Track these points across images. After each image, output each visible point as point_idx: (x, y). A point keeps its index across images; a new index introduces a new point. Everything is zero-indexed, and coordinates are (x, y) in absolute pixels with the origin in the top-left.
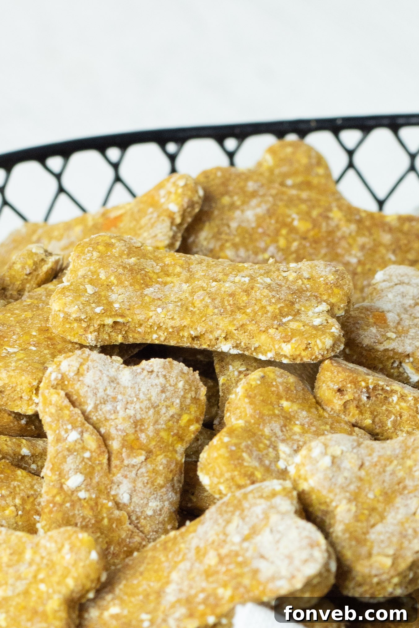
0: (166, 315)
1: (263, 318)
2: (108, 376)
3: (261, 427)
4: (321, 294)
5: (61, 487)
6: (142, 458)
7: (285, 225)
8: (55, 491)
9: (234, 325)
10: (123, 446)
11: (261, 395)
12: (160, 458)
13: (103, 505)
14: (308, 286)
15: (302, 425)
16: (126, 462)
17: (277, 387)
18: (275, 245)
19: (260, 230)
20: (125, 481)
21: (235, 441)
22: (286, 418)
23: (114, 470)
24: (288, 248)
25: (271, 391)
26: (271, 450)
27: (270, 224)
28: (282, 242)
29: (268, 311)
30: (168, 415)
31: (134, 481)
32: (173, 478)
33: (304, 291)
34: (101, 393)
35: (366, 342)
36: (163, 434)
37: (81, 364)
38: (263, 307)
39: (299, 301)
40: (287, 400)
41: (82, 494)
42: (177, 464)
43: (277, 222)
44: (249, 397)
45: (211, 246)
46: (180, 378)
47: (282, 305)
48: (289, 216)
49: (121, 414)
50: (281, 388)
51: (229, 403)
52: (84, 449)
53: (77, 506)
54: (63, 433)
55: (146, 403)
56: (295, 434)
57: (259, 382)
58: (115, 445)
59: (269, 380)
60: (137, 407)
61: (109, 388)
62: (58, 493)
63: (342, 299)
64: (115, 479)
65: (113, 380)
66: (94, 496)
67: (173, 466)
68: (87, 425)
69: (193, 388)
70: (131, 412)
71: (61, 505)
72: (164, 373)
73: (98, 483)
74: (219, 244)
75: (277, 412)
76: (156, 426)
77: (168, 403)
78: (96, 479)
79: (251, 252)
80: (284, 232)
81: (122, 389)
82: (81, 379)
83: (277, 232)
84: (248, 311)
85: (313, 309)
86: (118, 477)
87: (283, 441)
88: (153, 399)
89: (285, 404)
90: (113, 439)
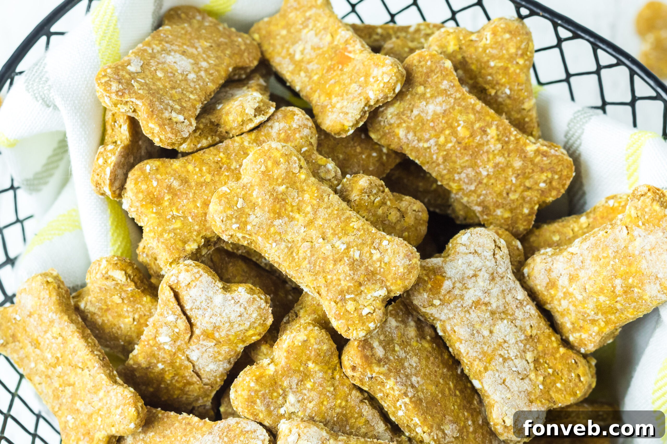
0: (276, 251)
1: (334, 289)
2: (206, 295)
3: (283, 379)
4: (387, 280)
5: (155, 337)
6: (213, 344)
7: (451, 126)
8: (151, 338)
9: (313, 284)
10: (202, 334)
11: (296, 354)
12: (224, 347)
13: (178, 357)
14: (382, 270)
15: (315, 383)
16: (201, 342)
17: (311, 352)
18: (436, 140)
19: (432, 124)
20: (197, 351)
21: (257, 388)
22: (305, 375)
23: (192, 342)
24: (444, 145)
25: (305, 353)
26: (281, 398)
27: (441, 122)
28: (442, 139)
29: (340, 284)
30: (238, 329)
31: (203, 353)
32: (230, 359)
33: (377, 274)
34: (198, 303)
35: (415, 302)
36: (231, 337)
37: (192, 281)
38: (339, 280)
39: (367, 284)
40: (313, 362)
41: (167, 347)
42: (235, 353)
43: (446, 123)
44: (288, 352)
45: (392, 121)
46: (255, 312)
47: (352, 285)
48: (457, 121)
49: (207, 319)
50: (313, 353)
51: (280, 340)
52: (176, 326)
53: (162, 351)
54: (165, 313)
55: (226, 319)
56: (305, 389)
57: (300, 344)
58: (197, 332)
59: (309, 344)
60: (219, 319)
61: (204, 302)
62: (152, 339)
63: (400, 289)
64: (191, 347)
65: (210, 299)
66: (174, 351)
67: (232, 353)
68: (182, 316)
69: (263, 318)
70: (213, 320)
71: (151, 346)
72: (246, 305)
73: (179, 346)
74: (398, 122)
75: (302, 369)
76: (228, 333)
77: (241, 323)
78: (178, 343)
79: (416, 138)
80: (447, 132)
81: (212, 306)
82: (188, 289)
83: (443, 130)
84: (329, 277)
85: (373, 292)
86: (193, 347)
87: (294, 392)
88: (231, 318)
89: (311, 365)
90: (197, 328)
